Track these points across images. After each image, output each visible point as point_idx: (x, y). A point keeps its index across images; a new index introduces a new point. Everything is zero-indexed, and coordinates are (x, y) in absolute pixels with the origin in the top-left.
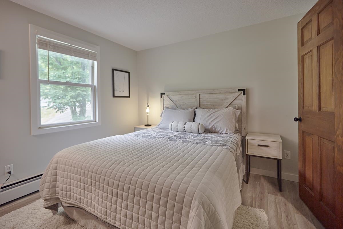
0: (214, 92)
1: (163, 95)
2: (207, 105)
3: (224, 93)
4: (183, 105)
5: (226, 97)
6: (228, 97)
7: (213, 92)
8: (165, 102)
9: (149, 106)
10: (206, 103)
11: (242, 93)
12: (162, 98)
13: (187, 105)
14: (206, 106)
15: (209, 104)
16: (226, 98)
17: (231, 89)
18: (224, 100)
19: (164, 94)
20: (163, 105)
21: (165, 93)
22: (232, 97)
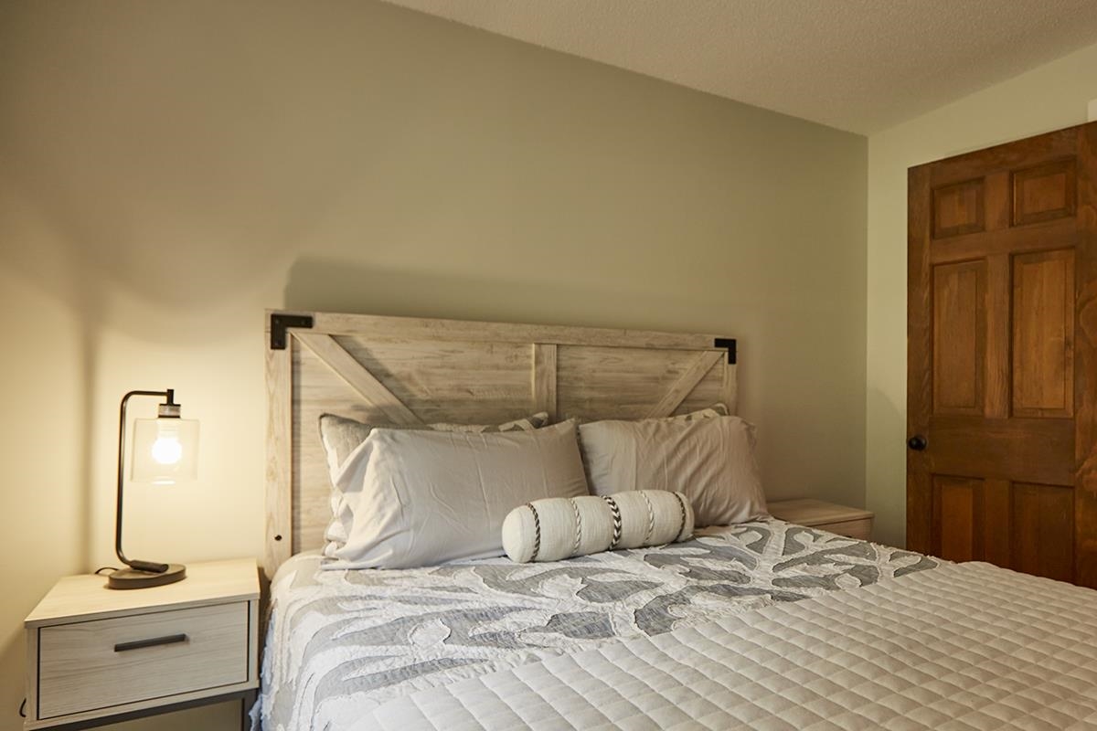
0: (631, 343)
1: (291, 331)
2: (591, 400)
3: (666, 349)
4: (457, 402)
5: (671, 367)
6: (677, 366)
7: (623, 342)
8: (305, 381)
9: (183, 412)
10: (585, 394)
11: (727, 354)
12: (284, 356)
13: (481, 402)
14: (587, 406)
15: (603, 396)
16: (669, 372)
17: (692, 333)
18: (664, 378)
19: (307, 322)
20: (295, 402)
21: (319, 318)
22: (695, 369)
